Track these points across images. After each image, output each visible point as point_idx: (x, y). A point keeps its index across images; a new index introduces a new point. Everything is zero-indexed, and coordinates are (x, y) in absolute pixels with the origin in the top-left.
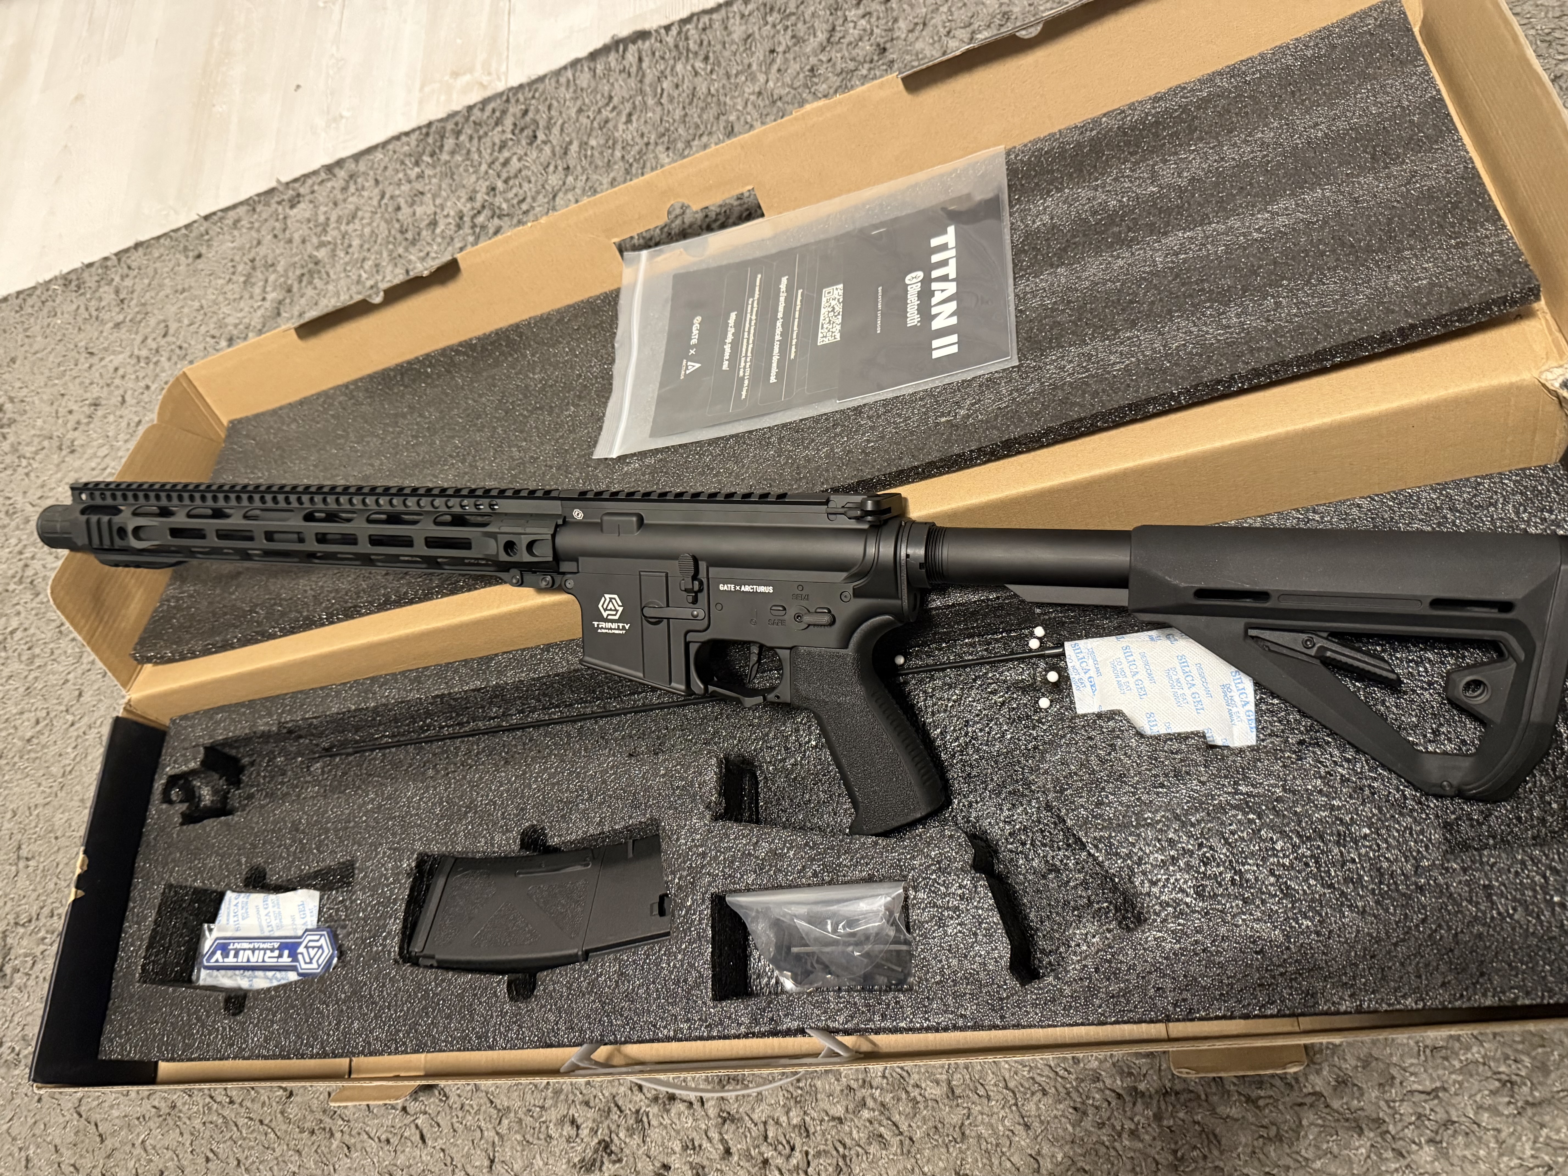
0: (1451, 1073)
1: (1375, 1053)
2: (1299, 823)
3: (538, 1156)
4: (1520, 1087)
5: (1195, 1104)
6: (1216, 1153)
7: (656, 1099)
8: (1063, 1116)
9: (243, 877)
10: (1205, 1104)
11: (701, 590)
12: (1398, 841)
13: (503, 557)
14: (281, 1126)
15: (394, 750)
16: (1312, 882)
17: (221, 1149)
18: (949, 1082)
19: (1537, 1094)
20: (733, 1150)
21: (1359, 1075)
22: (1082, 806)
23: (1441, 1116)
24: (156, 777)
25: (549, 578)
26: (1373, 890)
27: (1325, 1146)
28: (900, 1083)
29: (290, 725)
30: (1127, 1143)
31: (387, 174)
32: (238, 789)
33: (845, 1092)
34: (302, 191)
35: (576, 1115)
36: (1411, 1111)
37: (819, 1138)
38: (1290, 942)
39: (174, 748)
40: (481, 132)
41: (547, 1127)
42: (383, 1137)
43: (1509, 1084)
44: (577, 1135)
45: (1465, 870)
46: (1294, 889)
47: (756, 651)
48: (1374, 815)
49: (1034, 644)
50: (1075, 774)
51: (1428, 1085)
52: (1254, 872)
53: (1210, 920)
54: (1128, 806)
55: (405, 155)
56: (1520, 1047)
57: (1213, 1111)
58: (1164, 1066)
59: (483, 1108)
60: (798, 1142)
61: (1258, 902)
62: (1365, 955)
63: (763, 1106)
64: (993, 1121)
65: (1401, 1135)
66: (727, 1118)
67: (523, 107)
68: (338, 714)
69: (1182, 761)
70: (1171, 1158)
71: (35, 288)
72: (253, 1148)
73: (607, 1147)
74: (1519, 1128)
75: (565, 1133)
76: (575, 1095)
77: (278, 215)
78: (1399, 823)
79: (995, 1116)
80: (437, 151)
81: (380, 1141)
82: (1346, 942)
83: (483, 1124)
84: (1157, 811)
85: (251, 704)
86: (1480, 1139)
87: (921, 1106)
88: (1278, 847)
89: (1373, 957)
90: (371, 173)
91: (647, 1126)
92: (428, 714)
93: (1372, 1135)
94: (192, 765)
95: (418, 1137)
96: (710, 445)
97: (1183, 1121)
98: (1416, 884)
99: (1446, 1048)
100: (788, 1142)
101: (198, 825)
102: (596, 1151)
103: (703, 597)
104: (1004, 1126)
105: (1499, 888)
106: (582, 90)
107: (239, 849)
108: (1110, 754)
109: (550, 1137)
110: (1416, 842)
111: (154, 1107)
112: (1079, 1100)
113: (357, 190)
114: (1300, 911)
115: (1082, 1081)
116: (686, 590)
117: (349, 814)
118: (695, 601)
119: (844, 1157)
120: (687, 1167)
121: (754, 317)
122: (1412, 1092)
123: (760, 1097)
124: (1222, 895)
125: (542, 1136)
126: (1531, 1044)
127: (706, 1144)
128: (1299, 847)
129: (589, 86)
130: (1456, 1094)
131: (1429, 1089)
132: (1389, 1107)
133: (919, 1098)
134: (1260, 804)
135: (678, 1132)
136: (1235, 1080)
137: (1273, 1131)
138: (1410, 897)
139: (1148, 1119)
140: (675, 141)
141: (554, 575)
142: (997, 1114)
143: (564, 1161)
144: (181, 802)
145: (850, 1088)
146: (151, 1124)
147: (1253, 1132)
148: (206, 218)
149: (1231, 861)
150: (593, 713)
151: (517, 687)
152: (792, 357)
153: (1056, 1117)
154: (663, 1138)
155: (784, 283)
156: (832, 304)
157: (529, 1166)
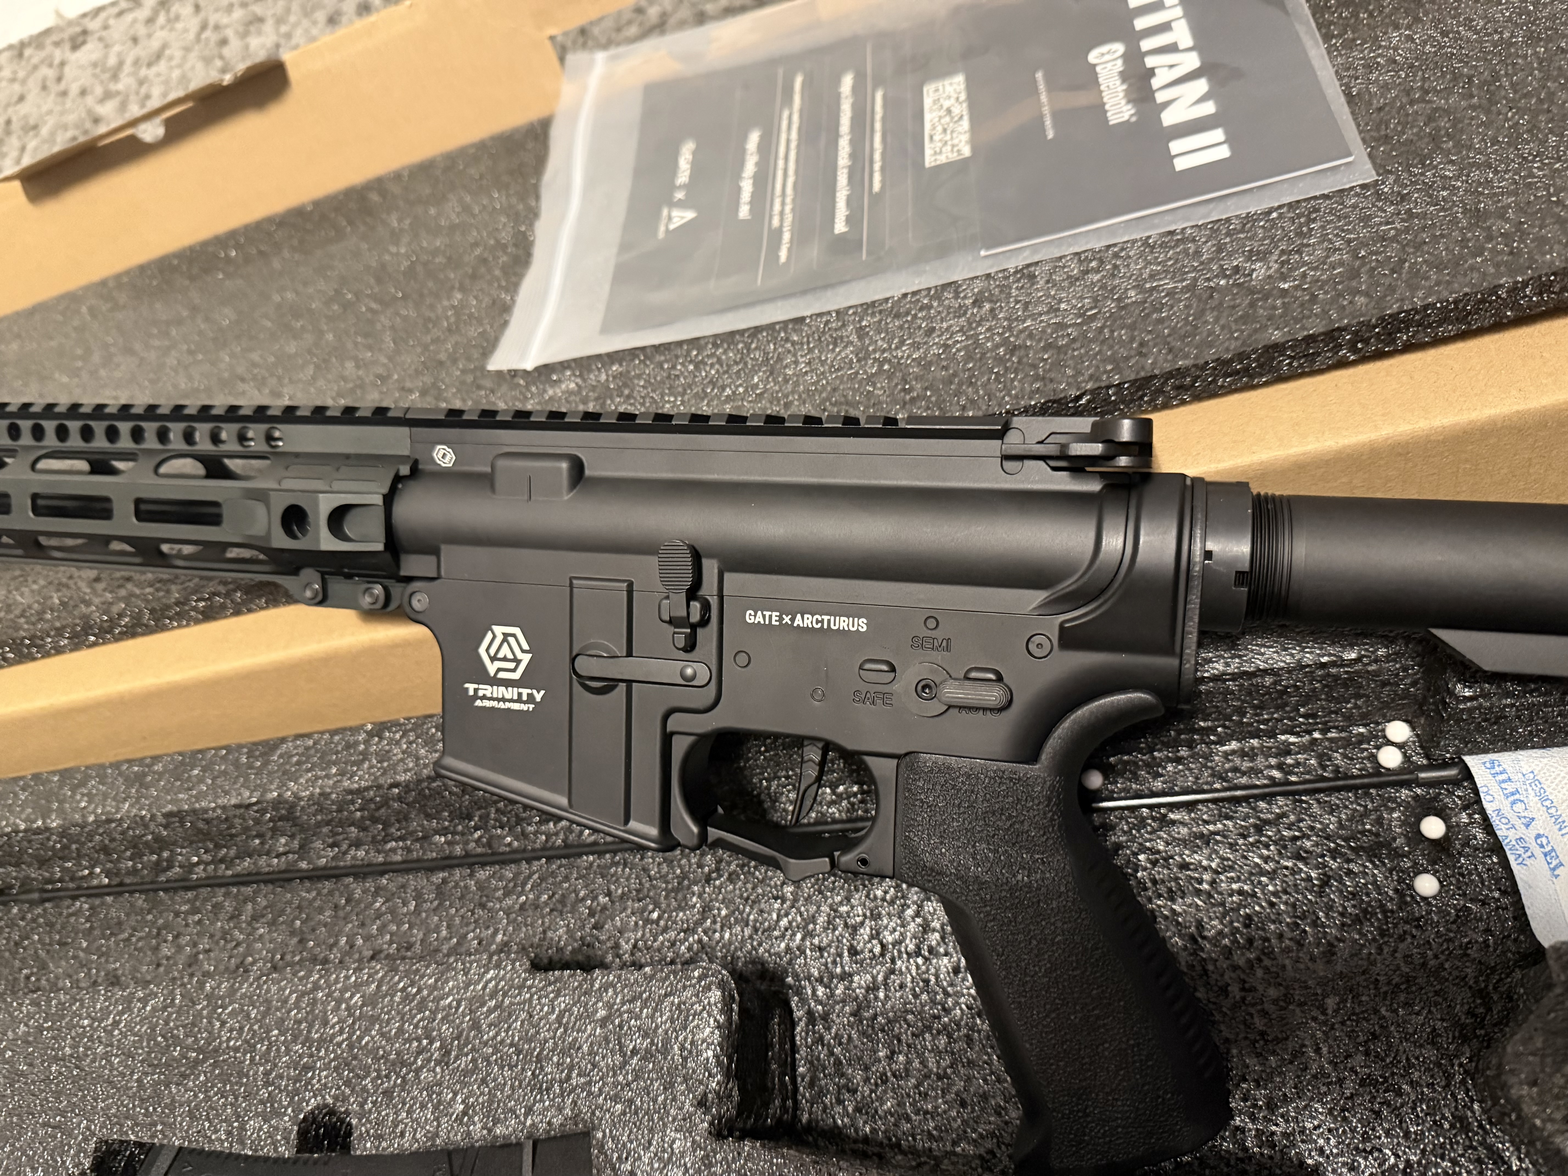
11: (704, 622)
13: (281, 540)
25: (378, 590)
47: (817, 758)
49: (1390, 757)
92: (161, 843)
96: (715, 346)
103: (707, 636)
116: (671, 622)
118: (690, 646)
121: (794, 135)
141: (388, 582)
150: (467, 855)
151: (319, 802)
152: (877, 186)
155: (847, 83)
156: (946, 104)
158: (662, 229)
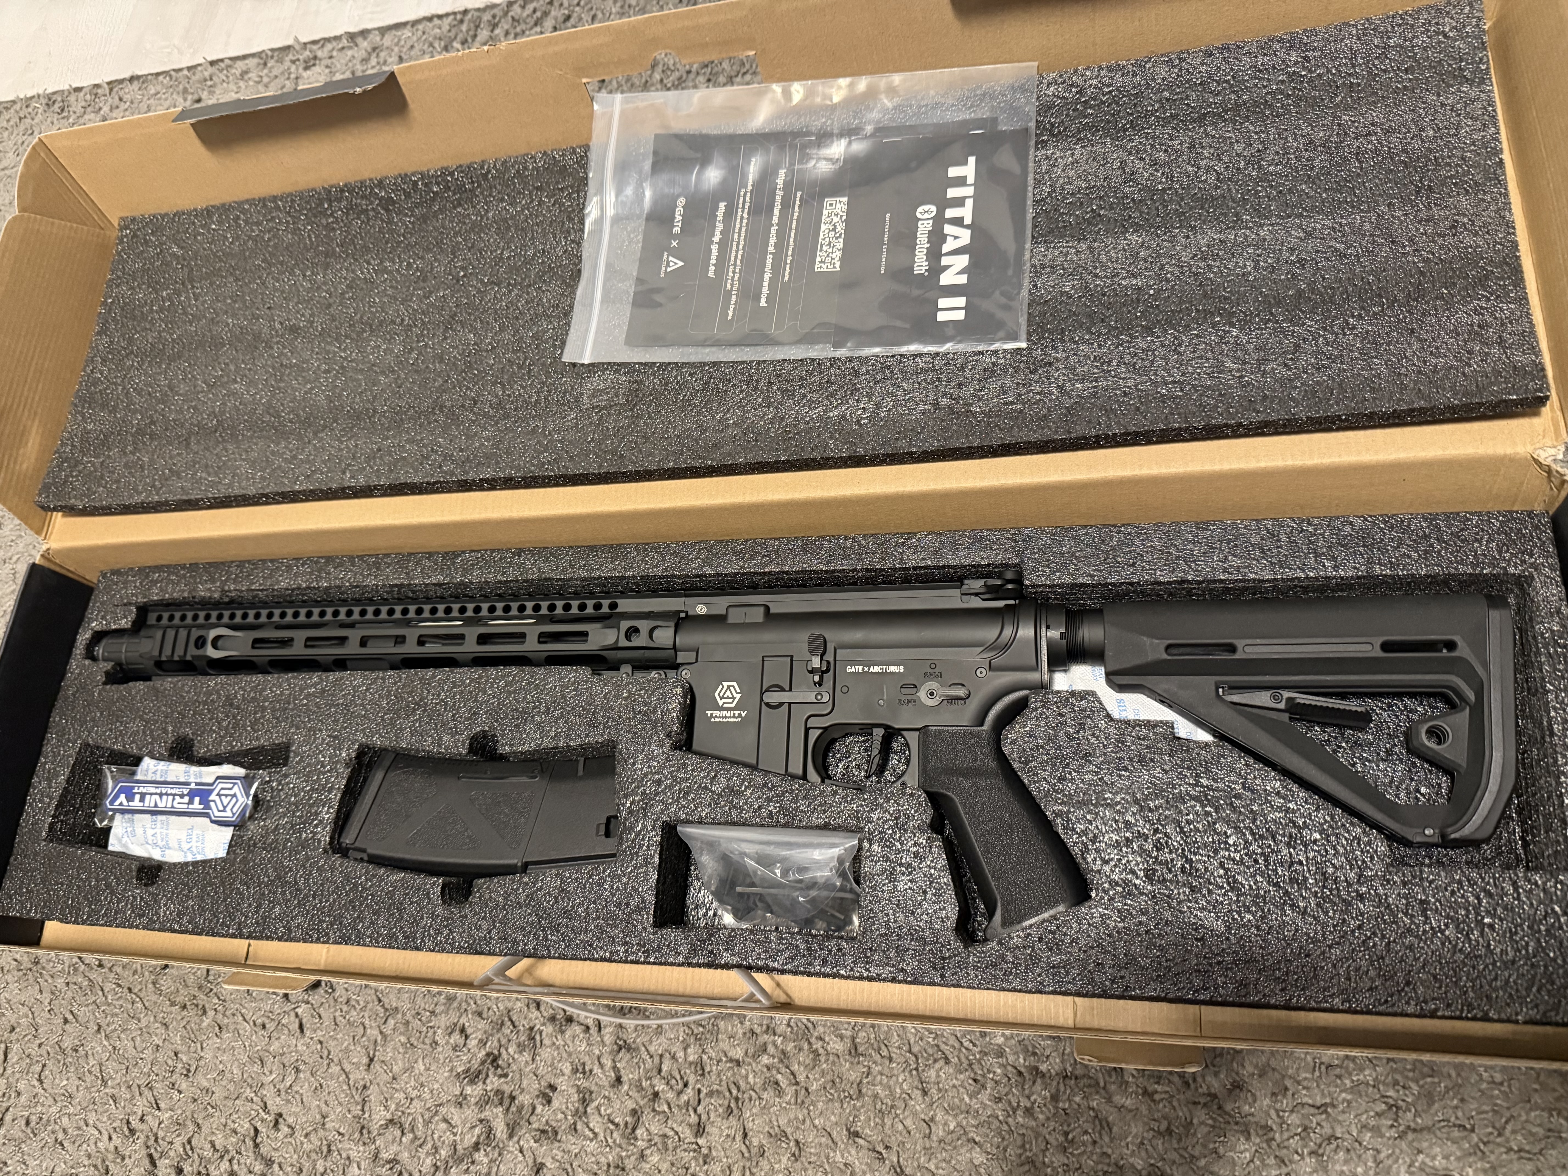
0: (1341, 1091)
1: (1273, 1063)
2: (1254, 821)
3: (420, 1060)
4: (1405, 1112)
5: (1093, 1090)
6: (1106, 1139)
7: (553, 1019)
8: (962, 1086)
9: (169, 747)
10: (1102, 1092)
11: (827, 670)
12: (1346, 849)
13: (623, 643)
14: (151, 997)
16: (1259, 879)
17: (83, 1012)
18: (853, 1039)
19: (1419, 1121)
20: (624, 1079)
21: (1254, 1082)
22: (1045, 779)
23: (1327, 1130)
24: (80, 630)
26: (1316, 892)
27: (1211, 1146)
28: (804, 1034)
30: (1020, 1119)
31: (412, 53)
33: (748, 1035)
34: (320, 54)
35: (467, 1024)
36: (1298, 1122)
37: (714, 1077)
38: (1230, 933)
39: (103, 603)
40: (518, 29)
41: (435, 1033)
42: (259, 1021)
43: (1394, 1108)
44: (465, 1045)
45: (1404, 884)
46: (1241, 883)
48: (1326, 821)
50: (1042, 747)
51: (1319, 1101)
52: (1205, 862)
53: (1156, 903)
54: (1090, 785)
55: (435, 38)
56: (1411, 1074)
57: (1109, 1100)
58: (1068, 1050)
59: (370, 1006)
60: (692, 1079)
61: (1205, 892)
62: (1300, 953)
63: (662, 1039)
64: (891, 1083)
65: (1286, 1144)
66: (622, 1046)
67: (566, 12)
69: (1148, 747)
70: (1061, 1139)
71: (14, 102)
72: (117, 1015)
73: (495, 1060)
74: (1397, 1151)
75: (452, 1041)
76: (469, 1004)
77: (290, 74)
78: (1348, 832)
79: (894, 1078)
80: (470, 40)
81: (255, 1024)
82: (1284, 939)
83: (367, 1022)
84: (1117, 793)
85: (193, 567)
86: (1360, 1156)
87: (823, 1059)
88: (1230, 841)
89: (1307, 956)
90: (396, 49)
91: (538, 1045)
93: (1258, 1140)
94: (123, 623)
95: (297, 1025)
97: (1079, 1105)
98: (1357, 891)
99: (1341, 1067)
100: (682, 1078)
101: (122, 687)
102: (483, 1063)
103: (828, 678)
104: (901, 1088)
105: (1434, 904)
106: (630, 6)
107: (166, 717)
108: (1078, 732)
109: (436, 1044)
110: (1362, 852)
111: (16, 960)
112: (980, 1072)
113: (378, 63)
114: (1244, 905)
115: (986, 1054)
116: (812, 671)
117: (290, 694)
118: (820, 683)
119: (737, 1099)
120: (574, 1090)
122: (1303, 1105)
123: (659, 1030)
124: (1171, 881)
125: (427, 1041)
126: (1421, 1072)
127: (597, 1070)
128: (1251, 844)
129: (638, 5)
130: (1343, 1112)
131: (1318, 1104)
132: (1278, 1116)
133: (821, 1051)
134: (1218, 798)
135: (570, 1054)
136: (1134, 1073)
137: (1164, 1126)
138: (1350, 904)
139: (1046, 1098)
140: (717, 74)
142: (897, 1076)
143: (447, 1069)
145: (753, 1032)
146: (9, 977)
147: (1145, 1124)
148: (212, 63)
149: (1183, 850)
152: (786, 279)
153: (954, 1086)
154: (554, 1059)
155: (782, 177)
156: (835, 220)
157: (409, 1069)
158: (663, 270)
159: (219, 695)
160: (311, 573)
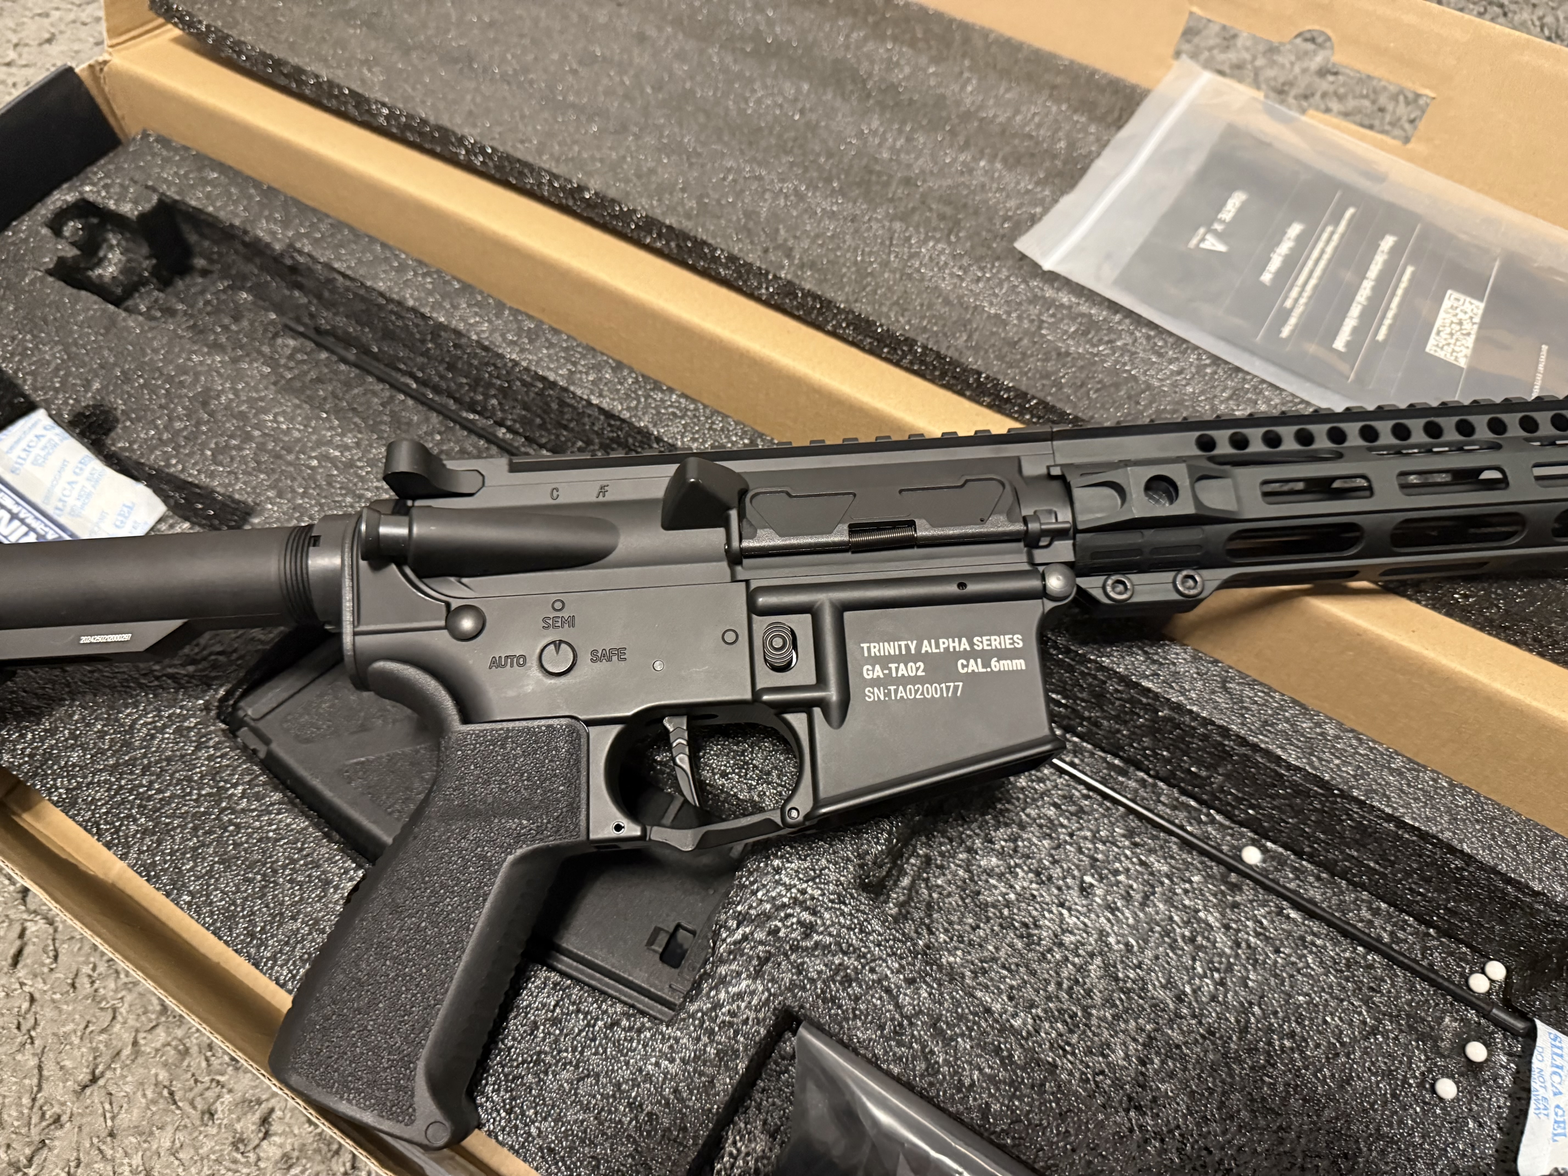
3: (170, 1129)
9: (78, 409)
15: (410, 402)
24: (65, 186)
29: (301, 260)
32: (159, 290)
39: (119, 169)
49: (1479, 984)
68: (382, 294)
85: (270, 193)
94: (127, 209)
95: (13, 951)
101: (69, 290)
107: (102, 366)
117: (298, 440)
125: (200, 1104)
144: (73, 244)
152: (1381, 337)
155: (1388, 242)
156: (1461, 316)
157: (145, 1134)
158: (1194, 242)
159: (196, 380)
160: (430, 293)
